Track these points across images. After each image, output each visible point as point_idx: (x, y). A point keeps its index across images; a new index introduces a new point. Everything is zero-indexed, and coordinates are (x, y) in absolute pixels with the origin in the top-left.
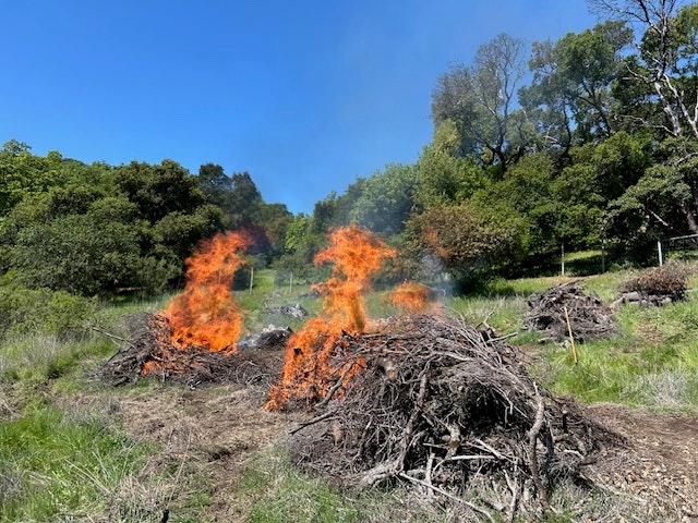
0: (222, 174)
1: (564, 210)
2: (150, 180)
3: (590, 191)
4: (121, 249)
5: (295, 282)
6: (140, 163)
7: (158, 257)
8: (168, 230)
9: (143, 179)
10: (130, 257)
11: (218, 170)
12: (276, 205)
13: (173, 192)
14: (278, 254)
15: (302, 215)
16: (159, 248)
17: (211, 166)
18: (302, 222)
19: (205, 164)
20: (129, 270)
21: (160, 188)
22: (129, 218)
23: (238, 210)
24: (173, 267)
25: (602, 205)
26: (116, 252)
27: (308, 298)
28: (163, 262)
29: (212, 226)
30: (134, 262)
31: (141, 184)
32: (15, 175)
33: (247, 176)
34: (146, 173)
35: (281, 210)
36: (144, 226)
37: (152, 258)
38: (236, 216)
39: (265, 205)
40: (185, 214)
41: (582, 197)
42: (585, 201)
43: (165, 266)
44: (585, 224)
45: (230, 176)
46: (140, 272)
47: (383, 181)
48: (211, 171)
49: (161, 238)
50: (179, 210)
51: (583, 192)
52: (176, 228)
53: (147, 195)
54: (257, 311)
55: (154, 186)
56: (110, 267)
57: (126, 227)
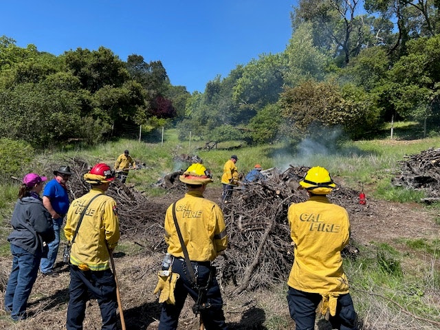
0: (142, 61)
1: (399, 89)
2: (91, 61)
3: (421, 74)
4: (66, 110)
5: (193, 138)
6: (83, 49)
7: (95, 117)
8: (103, 98)
9: (86, 60)
10: (72, 116)
11: (140, 59)
12: (180, 87)
13: (107, 71)
14: (181, 118)
15: (196, 93)
16: (97, 111)
17: (135, 56)
18: (197, 97)
19: (131, 55)
20: (72, 125)
21: (97, 67)
22: (73, 87)
23: (154, 88)
24: (106, 124)
25: (430, 86)
26: (61, 112)
27: (202, 150)
28: (98, 120)
29: (134, 96)
30: (75, 120)
31: (84, 64)
32: (6, 60)
33: (160, 64)
34: (88, 57)
35: (182, 90)
36: (85, 94)
37: (91, 118)
38: (152, 91)
39: (172, 86)
40: (115, 87)
41: (415, 79)
42: (416, 82)
43: (100, 124)
44: (415, 100)
45: (149, 63)
46: (82, 128)
47: (258, 66)
48: (135, 60)
49: (98, 104)
50: (111, 84)
51: (415, 75)
52: (109, 96)
53: (88, 72)
54: (166, 158)
55: (93, 66)
56: (56, 123)
57: (71, 94)
